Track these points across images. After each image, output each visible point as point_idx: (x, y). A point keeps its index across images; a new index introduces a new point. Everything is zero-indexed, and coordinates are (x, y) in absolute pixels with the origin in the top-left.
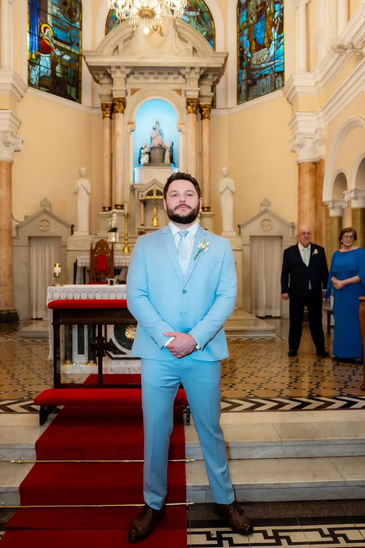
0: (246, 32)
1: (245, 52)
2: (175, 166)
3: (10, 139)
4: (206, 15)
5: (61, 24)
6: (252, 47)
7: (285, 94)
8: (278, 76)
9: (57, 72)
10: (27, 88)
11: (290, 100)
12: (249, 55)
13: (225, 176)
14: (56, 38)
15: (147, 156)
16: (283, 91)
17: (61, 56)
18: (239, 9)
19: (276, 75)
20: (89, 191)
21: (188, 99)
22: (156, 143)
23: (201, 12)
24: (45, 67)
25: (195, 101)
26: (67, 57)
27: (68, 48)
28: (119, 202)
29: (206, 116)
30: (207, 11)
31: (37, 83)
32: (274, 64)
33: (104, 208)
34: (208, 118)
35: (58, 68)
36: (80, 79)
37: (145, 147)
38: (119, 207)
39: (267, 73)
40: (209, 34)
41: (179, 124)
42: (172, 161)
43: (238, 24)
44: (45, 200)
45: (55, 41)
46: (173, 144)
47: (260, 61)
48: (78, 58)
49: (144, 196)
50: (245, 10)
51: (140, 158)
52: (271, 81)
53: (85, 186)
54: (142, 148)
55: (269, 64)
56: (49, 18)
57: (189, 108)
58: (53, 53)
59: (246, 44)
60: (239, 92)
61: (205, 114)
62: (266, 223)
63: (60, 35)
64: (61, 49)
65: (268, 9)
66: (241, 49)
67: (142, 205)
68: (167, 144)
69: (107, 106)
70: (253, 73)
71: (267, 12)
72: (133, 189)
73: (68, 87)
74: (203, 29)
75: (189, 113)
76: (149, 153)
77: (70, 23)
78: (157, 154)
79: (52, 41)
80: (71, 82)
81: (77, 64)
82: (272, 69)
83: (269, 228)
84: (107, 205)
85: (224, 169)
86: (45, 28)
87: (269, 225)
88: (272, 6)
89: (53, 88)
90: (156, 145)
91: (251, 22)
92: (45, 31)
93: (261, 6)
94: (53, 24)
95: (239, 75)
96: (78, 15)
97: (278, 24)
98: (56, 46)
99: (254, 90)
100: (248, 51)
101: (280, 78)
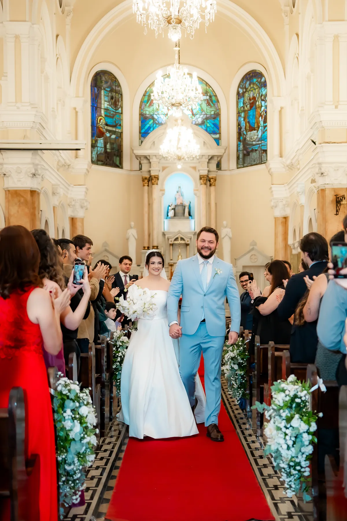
0: (243, 115)
1: (242, 130)
2: (192, 219)
3: (85, 204)
4: (213, 98)
5: (110, 113)
6: (247, 127)
7: (267, 168)
8: (263, 153)
9: (108, 149)
10: (92, 166)
11: (270, 172)
12: (245, 133)
13: (226, 227)
14: (107, 125)
15: (173, 211)
16: (266, 165)
17: (111, 136)
18: (238, 96)
19: (262, 152)
20: (136, 237)
21: (200, 176)
22: (179, 202)
23: (210, 97)
24: (100, 147)
25: (206, 176)
26: (113, 136)
27: (114, 129)
28: (155, 244)
29: (213, 184)
30: (214, 96)
31: (96, 159)
32: (261, 143)
33: (144, 247)
34: (214, 185)
35: (108, 146)
36: (122, 150)
37: (172, 205)
38: (156, 248)
39: (256, 148)
40: (216, 113)
41: (194, 190)
42: (190, 215)
43: (237, 107)
44: (105, 242)
45: (106, 127)
46: (190, 203)
47: (252, 139)
48: (120, 135)
49: (171, 241)
50: (242, 98)
51: (168, 212)
52: (259, 155)
53: (134, 234)
54: (170, 206)
55: (258, 142)
56: (103, 112)
57: (201, 181)
58: (105, 136)
59: (243, 124)
60: (238, 158)
61: (212, 183)
62: (253, 257)
63: (109, 121)
64: (110, 131)
65: (257, 103)
66: (239, 126)
67: (171, 247)
68: (187, 204)
69: (146, 179)
70: (247, 147)
71: (257, 105)
72: (164, 234)
73: (115, 157)
74: (212, 109)
75: (201, 184)
76: (174, 209)
77: (115, 111)
78: (179, 210)
79: (104, 127)
80: (116, 154)
81: (120, 139)
82: (260, 146)
83: (256, 260)
84: (146, 245)
85: (225, 223)
86: (100, 119)
87: (255, 259)
88: (260, 102)
89: (105, 161)
90: (179, 204)
91: (246, 108)
92: (100, 122)
93: (253, 99)
94: (106, 116)
95: (238, 146)
96: (120, 103)
97: (264, 116)
98: (107, 130)
99: (248, 159)
100: (244, 130)
101: (264, 154)
